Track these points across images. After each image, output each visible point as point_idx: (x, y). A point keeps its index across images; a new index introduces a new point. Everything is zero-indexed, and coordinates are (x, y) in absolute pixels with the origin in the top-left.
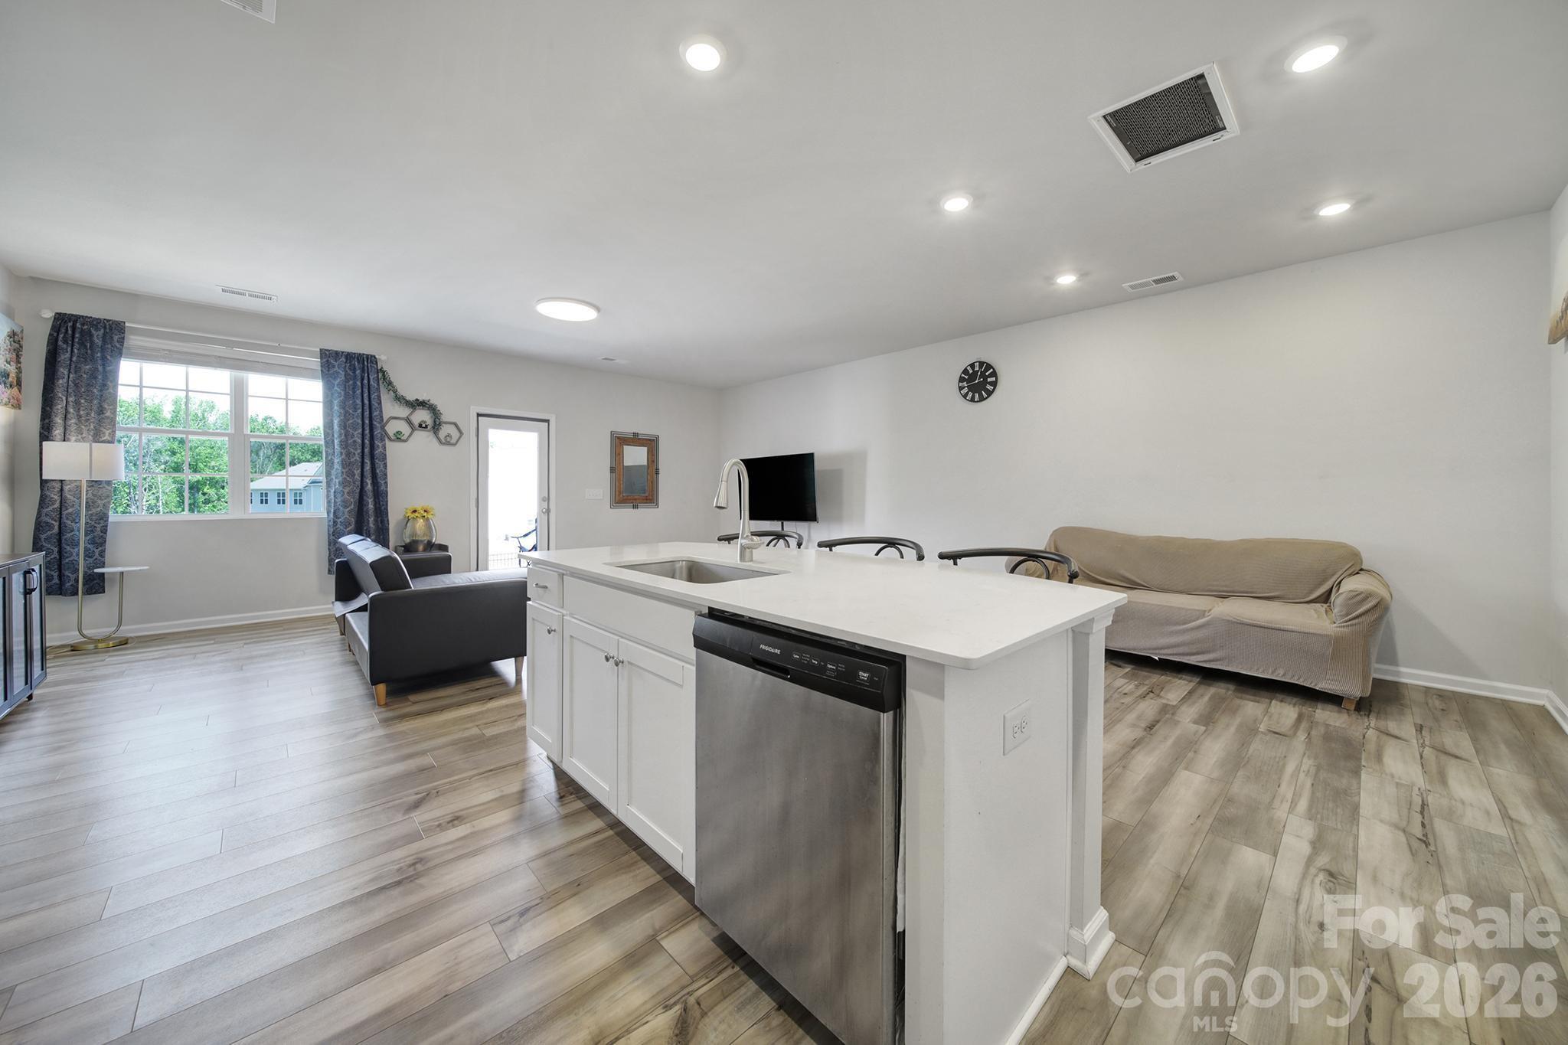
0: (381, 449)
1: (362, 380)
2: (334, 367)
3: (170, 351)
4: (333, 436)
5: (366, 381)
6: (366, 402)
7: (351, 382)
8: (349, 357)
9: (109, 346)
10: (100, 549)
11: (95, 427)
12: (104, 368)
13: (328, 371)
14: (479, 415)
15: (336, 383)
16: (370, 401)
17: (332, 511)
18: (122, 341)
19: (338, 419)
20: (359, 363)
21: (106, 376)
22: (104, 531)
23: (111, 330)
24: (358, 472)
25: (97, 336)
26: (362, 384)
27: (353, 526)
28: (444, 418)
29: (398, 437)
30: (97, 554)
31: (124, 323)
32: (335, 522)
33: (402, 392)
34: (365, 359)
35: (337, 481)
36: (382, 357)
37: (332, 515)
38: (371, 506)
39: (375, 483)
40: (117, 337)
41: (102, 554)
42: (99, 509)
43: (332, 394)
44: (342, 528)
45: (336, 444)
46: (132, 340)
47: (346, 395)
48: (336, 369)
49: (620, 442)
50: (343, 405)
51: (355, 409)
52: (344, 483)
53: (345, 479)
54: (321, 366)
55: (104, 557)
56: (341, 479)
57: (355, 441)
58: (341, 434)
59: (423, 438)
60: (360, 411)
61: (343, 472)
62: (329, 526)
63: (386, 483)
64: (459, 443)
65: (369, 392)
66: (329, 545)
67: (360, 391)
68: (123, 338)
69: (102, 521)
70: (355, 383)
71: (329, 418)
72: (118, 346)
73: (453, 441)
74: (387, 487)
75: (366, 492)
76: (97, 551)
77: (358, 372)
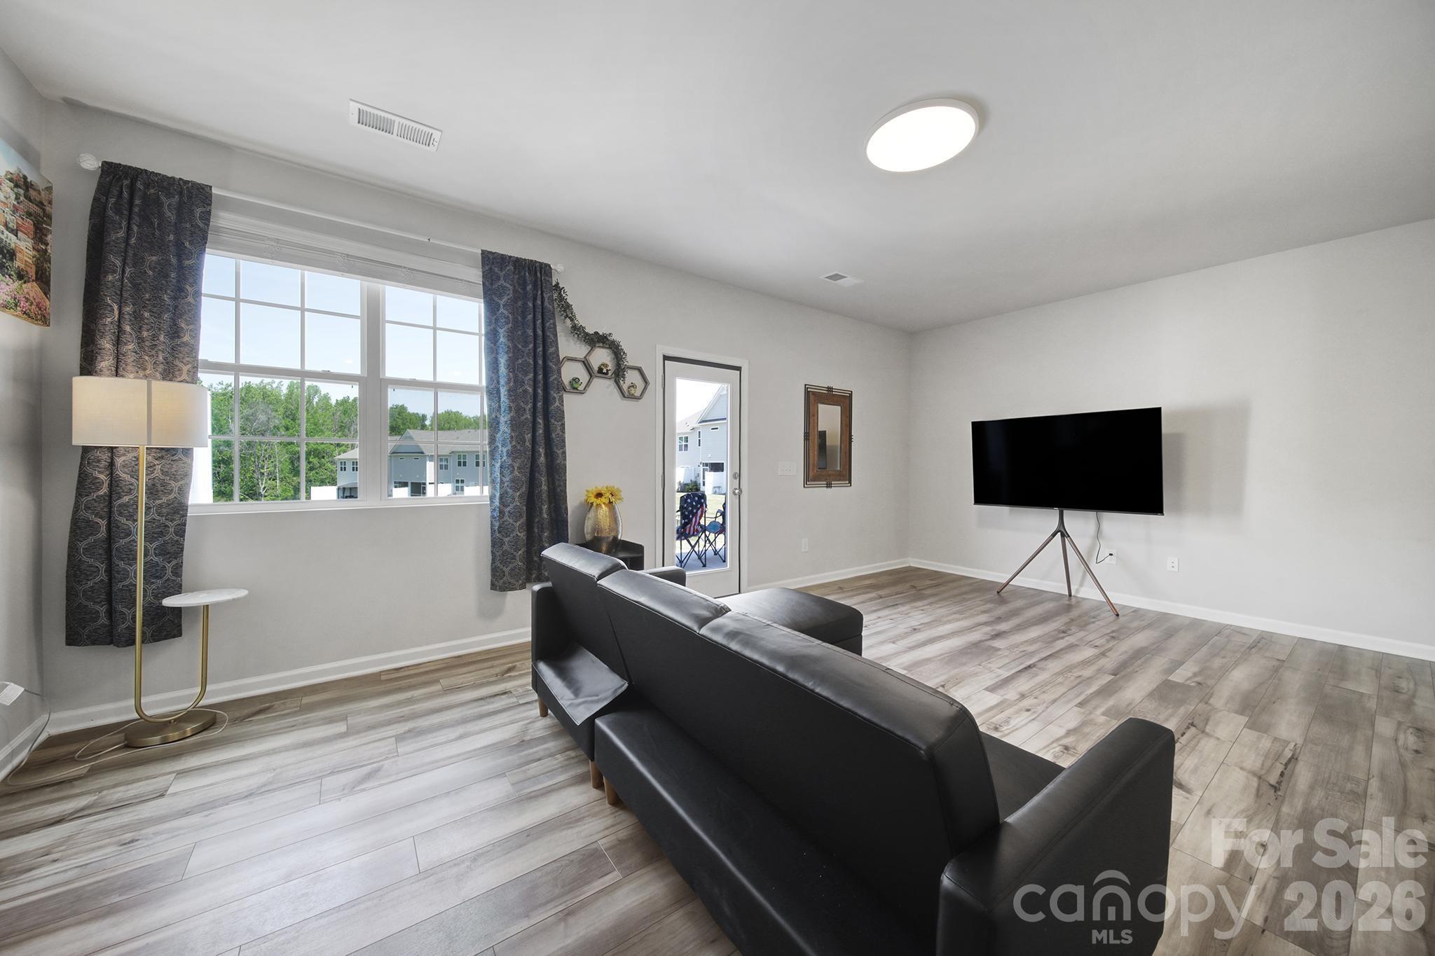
0: (557, 404)
1: (535, 299)
2: (498, 278)
3: (278, 241)
4: (498, 383)
5: (539, 302)
6: (539, 332)
7: (520, 303)
8: (519, 264)
9: (188, 225)
10: (174, 562)
11: (165, 359)
12: (180, 261)
13: (492, 284)
14: (666, 358)
15: (502, 302)
16: (543, 331)
17: (498, 495)
18: (206, 217)
19: (506, 357)
20: (530, 273)
21: (183, 274)
22: (181, 531)
23: (190, 197)
24: (528, 436)
25: (169, 206)
26: (534, 306)
27: (525, 518)
28: (630, 360)
29: (574, 386)
30: (169, 571)
31: (211, 187)
32: (501, 512)
33: (581, 321)
34: (538, 269)
35: (505, 450)
36: (558, 267)
37: (497, 503)
38: (544, 488)
39: (550, 455)
40: (199, 210)
41: (178, 570)
42: (172, 496)
43: (497, 320)
44: (511, 521)
45: (502, 395)
46: (222, 219)
47: (515, 321)
48: (502, 282)
49: (814, 398)
50: (511, 336)
51: (526, 344)
52: (513, 454)
53: (514, 447)
54: (483, 277)
55: (180, 576)
56: (509, 447)
57: (525, 391)
58: (509, 380)
59: (603, 387)
60: (531, 346)
61: (512, 437)
62: (493, 517)
63: (564, 453)
64: (645, 395)
65: (543, 318)
66: (493, 546)
67: (531, 316)
68: (209, 213)
69: (177, 517)
70: (525, 304)
71: (493, 355)
72: (201, 225)
73: (638, 394)
74: (565, 460)
75: (538, 466)
76: (169, 567)
77: (529, 287)
